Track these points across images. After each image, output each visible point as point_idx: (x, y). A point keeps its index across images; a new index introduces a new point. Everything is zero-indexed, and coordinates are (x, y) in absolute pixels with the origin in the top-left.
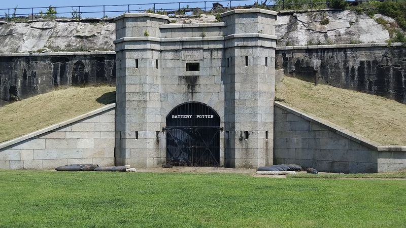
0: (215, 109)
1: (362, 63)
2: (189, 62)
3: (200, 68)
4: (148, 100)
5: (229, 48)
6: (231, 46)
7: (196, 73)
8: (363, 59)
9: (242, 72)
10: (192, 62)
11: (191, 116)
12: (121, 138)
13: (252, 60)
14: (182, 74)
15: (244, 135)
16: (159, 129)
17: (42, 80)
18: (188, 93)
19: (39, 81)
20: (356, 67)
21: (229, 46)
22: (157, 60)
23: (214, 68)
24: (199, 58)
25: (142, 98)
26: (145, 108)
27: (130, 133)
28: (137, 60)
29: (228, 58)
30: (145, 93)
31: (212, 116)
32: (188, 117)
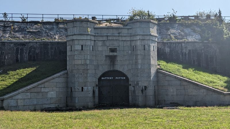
0: (126, 74)
1: (190, 51)
2: (111, 47)
3: (117, 51)
4: (89, 68)
5: (134, 40)
6: (135, 39)
7: (115, 54)
8: (189, 49)
9: (142, 54)
10: (112, 47)
11: (112, 78)
12: (71, 91)
13: (147, 47)
14: (107, 54)
15: (144, 88)
16: (94, 86)
17: (8, 57)
18: (111, 65)
19: (6, 58)
20: (187, 53)
21: (134, 39)
22: (93, 46)
23: (125, 51)
24: (116, 46)
25: (85, 68)
26: (87, 73)
27: (78, 88)
28: (82, 46)
29: (133, 46)
30: (87, 65)
31: (124, 78)
32: (110, 78)
